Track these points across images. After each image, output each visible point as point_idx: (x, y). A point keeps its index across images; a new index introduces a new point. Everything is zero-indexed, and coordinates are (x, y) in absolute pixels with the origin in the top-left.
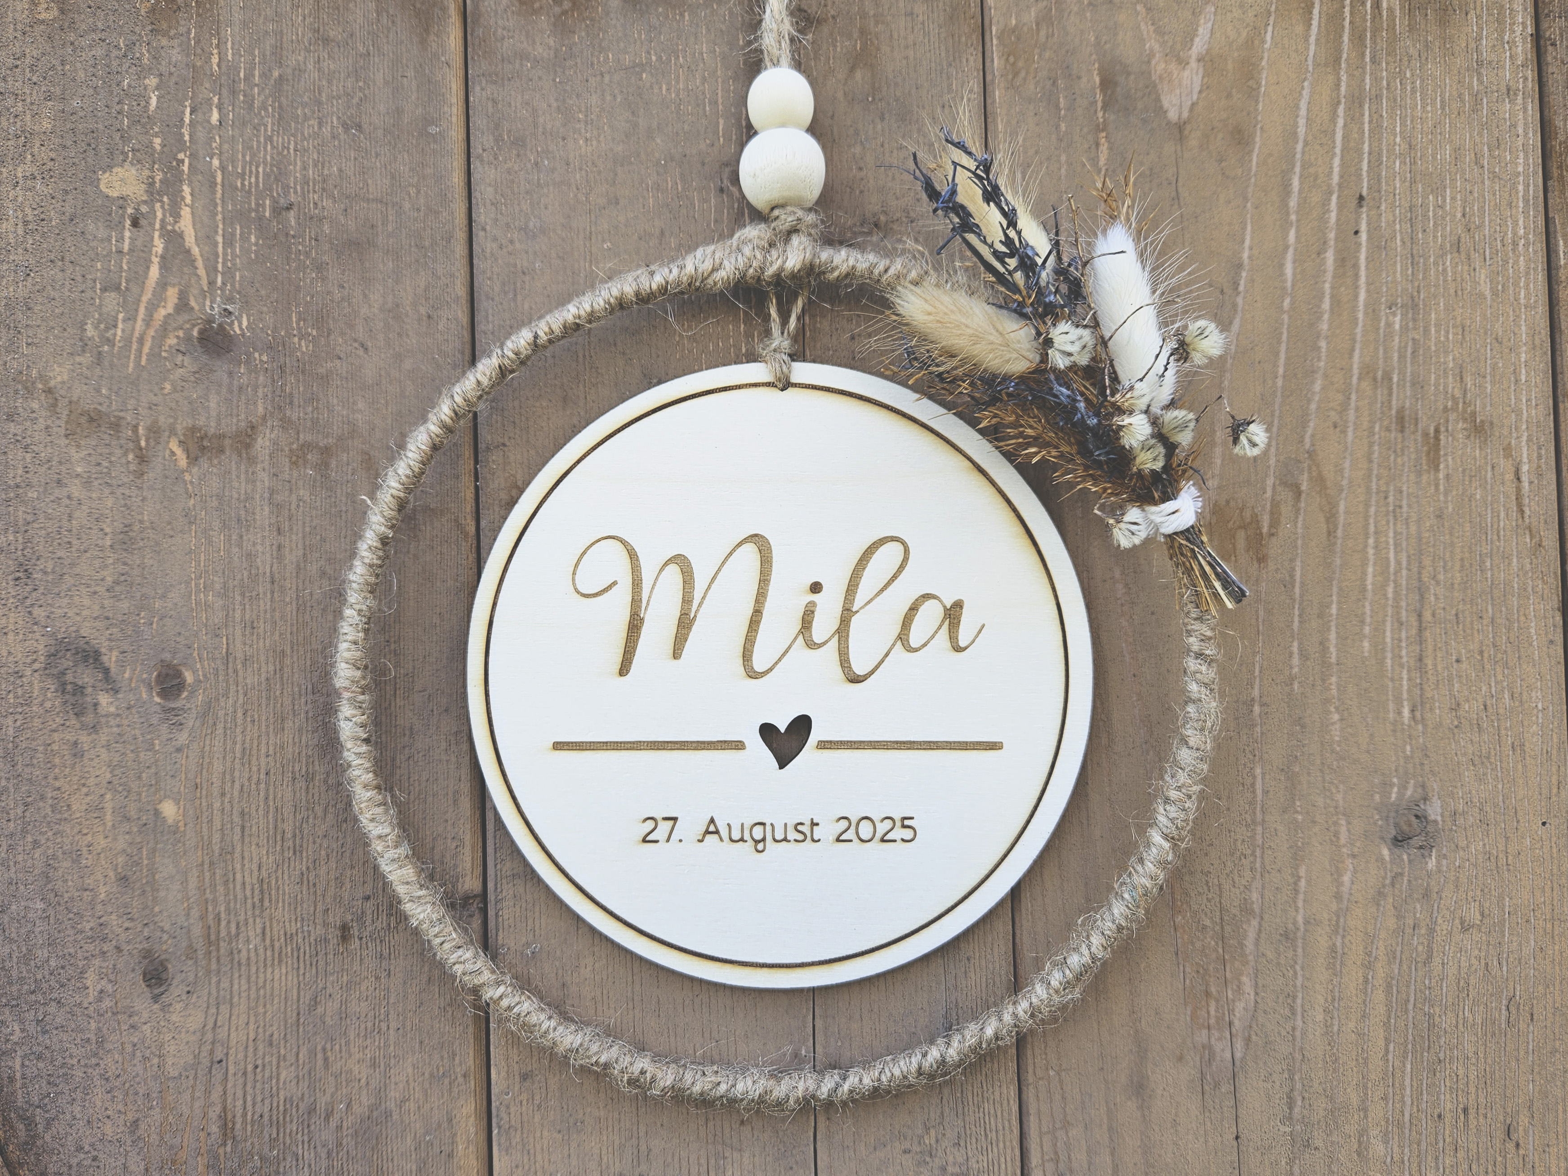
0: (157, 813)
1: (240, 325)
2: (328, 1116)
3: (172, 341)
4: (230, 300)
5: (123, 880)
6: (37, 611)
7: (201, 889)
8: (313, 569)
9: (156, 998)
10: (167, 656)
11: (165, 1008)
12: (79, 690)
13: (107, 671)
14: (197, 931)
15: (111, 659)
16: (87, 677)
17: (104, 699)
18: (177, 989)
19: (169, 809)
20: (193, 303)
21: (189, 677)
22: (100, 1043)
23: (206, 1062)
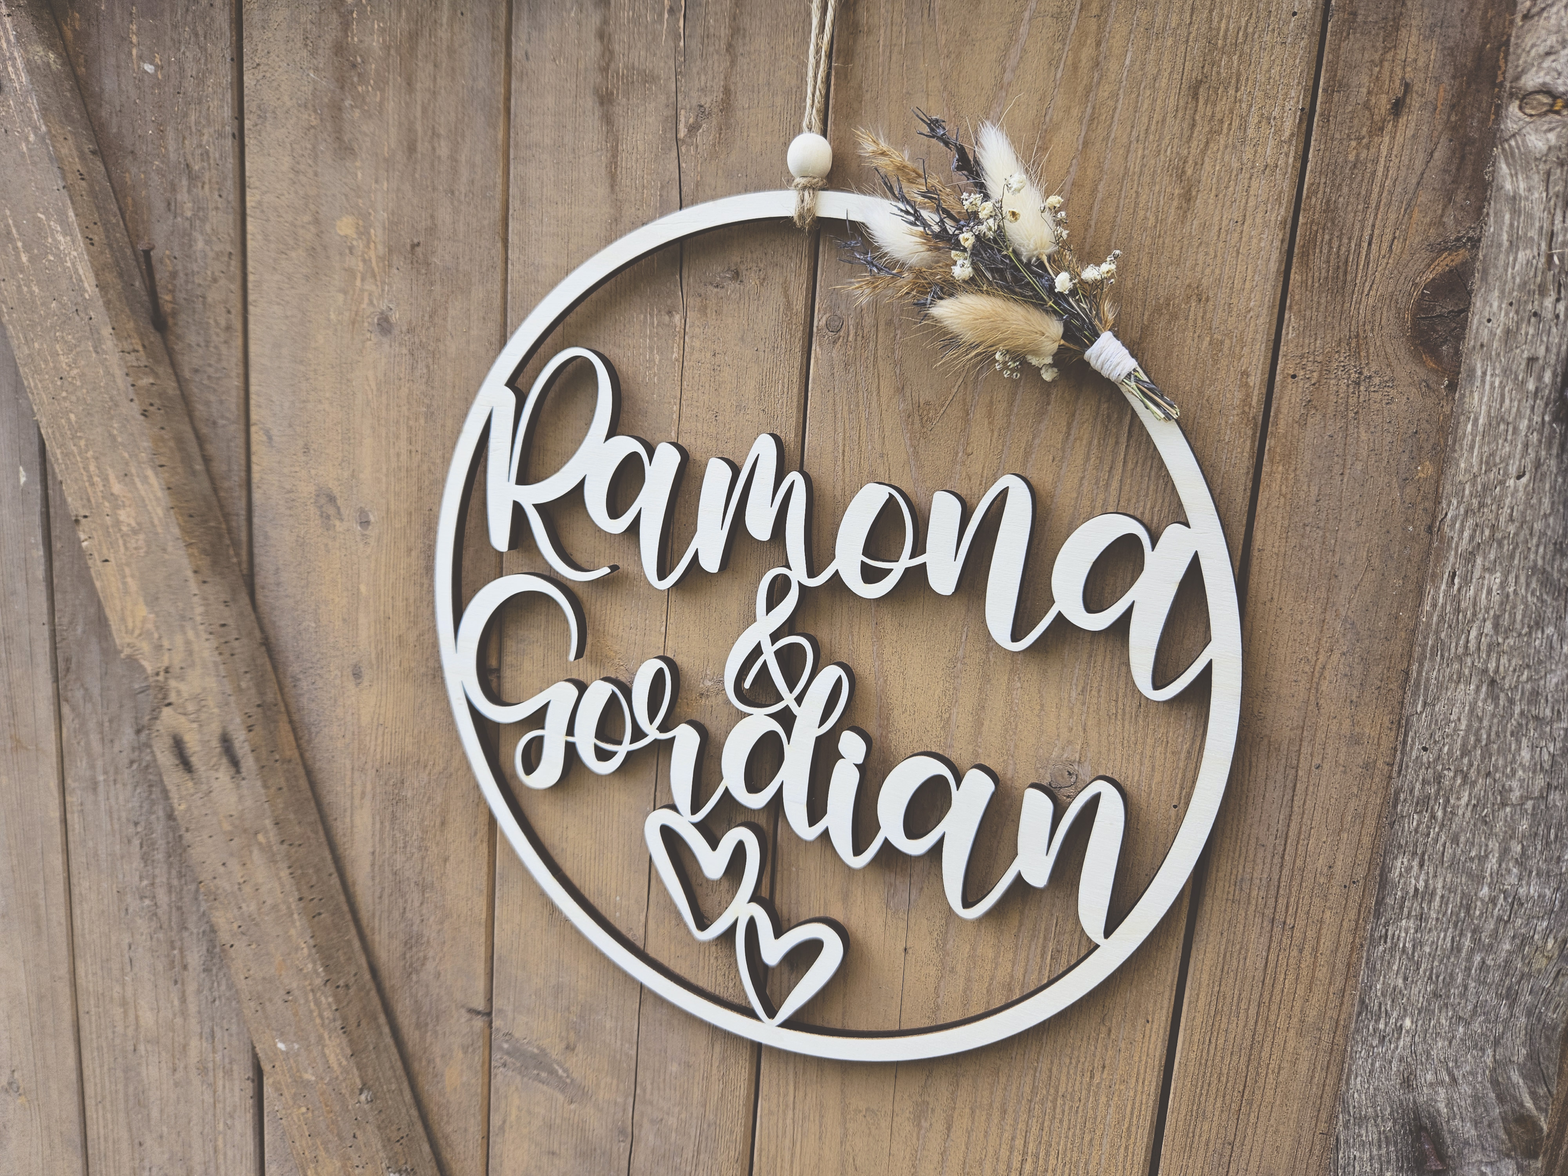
0: (358, 589)
1: (395, 317)
2: (425, 766)
3: (366, 324)
4: (390, 301)
5: (344, 620)
6: (313, 472)
7: (376, 635)
8: (425, 467)
9: (358, 684)
10: (363, 505)
11: (361, 691)
12: (328, 517)
13: (338, 508)
14: (373, 656)
15: (339, 502)
16: (331, 511)
17: (337, 523)
18: (366, 683)
19: (363, 588)
20: (375, 302)
21: (372, 518)
22: (335, 701)
23: (375, 724)
